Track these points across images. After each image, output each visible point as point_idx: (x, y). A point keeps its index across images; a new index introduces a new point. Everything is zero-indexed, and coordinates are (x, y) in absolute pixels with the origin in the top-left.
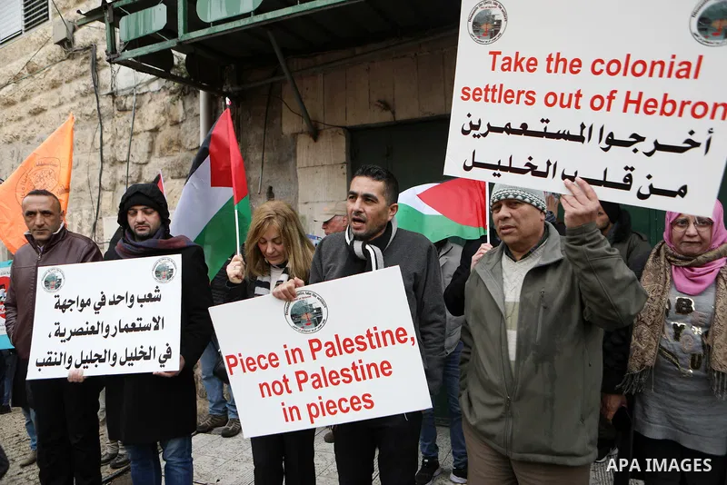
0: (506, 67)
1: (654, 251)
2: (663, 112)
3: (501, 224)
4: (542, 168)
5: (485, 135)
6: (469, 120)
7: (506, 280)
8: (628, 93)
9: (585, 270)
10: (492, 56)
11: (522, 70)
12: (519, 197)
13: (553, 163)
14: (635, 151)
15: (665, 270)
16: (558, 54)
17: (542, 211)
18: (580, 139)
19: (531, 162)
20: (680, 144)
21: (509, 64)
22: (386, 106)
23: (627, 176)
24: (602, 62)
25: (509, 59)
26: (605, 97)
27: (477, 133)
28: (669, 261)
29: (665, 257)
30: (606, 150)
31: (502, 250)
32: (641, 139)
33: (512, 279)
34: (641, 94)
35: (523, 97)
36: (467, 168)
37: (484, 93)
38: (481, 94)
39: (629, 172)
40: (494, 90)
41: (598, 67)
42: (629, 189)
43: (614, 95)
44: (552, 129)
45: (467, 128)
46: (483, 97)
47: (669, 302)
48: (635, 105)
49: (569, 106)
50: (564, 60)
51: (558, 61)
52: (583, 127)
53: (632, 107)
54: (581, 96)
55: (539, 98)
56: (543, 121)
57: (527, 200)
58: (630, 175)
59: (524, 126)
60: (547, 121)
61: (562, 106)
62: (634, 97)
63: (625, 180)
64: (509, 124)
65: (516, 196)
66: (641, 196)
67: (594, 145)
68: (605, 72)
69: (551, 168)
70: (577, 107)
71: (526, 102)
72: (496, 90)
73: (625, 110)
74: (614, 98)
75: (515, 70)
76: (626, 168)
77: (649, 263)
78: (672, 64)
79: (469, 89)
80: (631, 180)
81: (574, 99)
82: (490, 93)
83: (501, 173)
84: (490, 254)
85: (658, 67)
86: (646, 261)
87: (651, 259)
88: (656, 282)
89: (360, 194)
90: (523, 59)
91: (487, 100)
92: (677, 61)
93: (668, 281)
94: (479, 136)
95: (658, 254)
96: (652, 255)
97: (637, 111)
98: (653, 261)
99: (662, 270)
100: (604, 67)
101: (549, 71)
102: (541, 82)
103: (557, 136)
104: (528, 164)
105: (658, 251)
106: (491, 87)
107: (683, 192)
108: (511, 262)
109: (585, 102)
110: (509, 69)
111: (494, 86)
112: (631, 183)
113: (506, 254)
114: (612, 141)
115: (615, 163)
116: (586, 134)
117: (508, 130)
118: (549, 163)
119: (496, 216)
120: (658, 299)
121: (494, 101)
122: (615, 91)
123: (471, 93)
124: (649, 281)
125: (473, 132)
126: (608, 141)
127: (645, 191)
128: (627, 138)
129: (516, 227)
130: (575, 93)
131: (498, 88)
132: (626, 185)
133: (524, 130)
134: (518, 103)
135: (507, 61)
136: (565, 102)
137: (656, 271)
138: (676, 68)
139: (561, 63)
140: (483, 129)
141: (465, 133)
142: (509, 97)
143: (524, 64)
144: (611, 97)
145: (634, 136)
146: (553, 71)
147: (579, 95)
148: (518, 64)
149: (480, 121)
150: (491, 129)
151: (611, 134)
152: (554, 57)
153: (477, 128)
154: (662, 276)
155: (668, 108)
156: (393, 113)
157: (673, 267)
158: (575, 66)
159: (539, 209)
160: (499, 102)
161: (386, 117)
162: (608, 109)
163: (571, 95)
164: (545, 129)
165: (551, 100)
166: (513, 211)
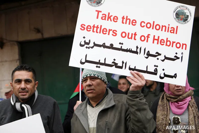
0: (104, 18)
1: (161, 97)
2: (166, 45)
3: (87, 88)
4: (120, 64)
5: (92, 47)
6: (84, 40)
7: (89, 117)
8: (154, 36)
9: (137, 110)
10: (97, 12)
11: (111, 21)
12: (96, 76)
13: (125, 62)
14: (158, 59)
15: (167, 105)
16: (127, 17)
17: (105, 83)
18: (136, 52)
19: (115, 61)
20: (173, 57)
21: (105, 17)
22: (38, 31)
23: (155, 69)
24: (144, 23)
25: (105, 15)
26: (146, 37)
27: (88, 46)
28: (168, 100)
29: (166, 99)
30: (147, 58)
31: (87, 102)
32: (160, 54)
33: (92, 116)
34: (159, 37)
35: (111, 32)
36: (82, 63)
37: (92, 28)
38: (91, 28)
39: (156, 67)
40: (97, 27)
41: (143, 24)
42: (156, 75)
43: (149, 36)
44: (124, 47)
45: (83, 43)
46: (92, 30)
47: (170, 120)
48: (157, 41)
49: (131, 38)
50: (130, 19)
51: (127, 19)
52: (137, 47)
53: (156, 41)
54: (136, 35)
55: (119, 33)
56: (120, 43)
57: (100, 77)
58: (156, 69)
59: (112, 45)
60: (122, 44)
61: (128, 38)
62: (156, 38)
63: (155, 71)
64: (104, 44)
65: (94, 75)
66: (161, 78)
67: (142, 56)
68: (145, 26)
69: (124, 64)
70: (135, 39)
71: (113, 35)
72: (99, 28)
73: (153, 43)
74: (149, 37)
75: (108, 20)
76: (155, 66)
77: (160, 103)
78: (169, 27)
79: (85, 25)
80: (157, 71)
81: (133, 36)
82: (95, 29)
83: (100, 66)
84: (81, 105)
85: (164, 28)
86: (158, 102)
87: (160, 101)
88: (164, 111)
89: (23, 80)
90: (111, 16)
91: (93, 31)
92: (170, 27)
93: (168, 110)
94: (89, 48)
95: (163, 98)
96: (161, 99)
97: (158, 43)
98: (161, 101)
99: (165, 105)
100: (145, 25)
101: (123, 23)
102: (119, 27)
103: (127, 51)
104: (113, 62)
105: (163, 96)
106: (96, 26)
107: (175, 76)
108: (91, 108)
109: (138, 37)
110: (105, 19)
111: (98, 26)
112: (157, 72)
113: (89, 104)
114: (149, 55)
115: (150, 64)
116: (138, 50)
117: (104, 46)
118: (123, 62)
119: (84, 84)
120: (165, 119)
121: (97, 32)
122: (150, 35)
123: (86, 27)
124: (160, 110)
125: (86, 46)
126: (147, 54)
127: (162, 76)
128: (154, 54)
129: (94, 90)
130: (134, 33)
131: (99, 26)
132: (155, 73)
133: (111, 47)
134: (109, 34)
135: (104, 16)
136: (130, 37)
137: (163, 106)
138: (170, 29)
139: (128, 21)
140: (91, 45)
141: (81, 45)
142: (105, 31)
143: (112, 18)
144: (148, 37)
145: (157, 53)
146: (125, 23)
147: (135, 34)
148: (109, 18)
149: (90, 41)
150: (95, 45)
151: (149, 52)
152: (125, 17)
153: (88, 44)
154: (166, 108)
155: (168, 43)
156: (42, 34)
157: (170, 103)
158: (134, 23)
159: (104, 82)
160: (100, 33)
161: (38, 36)
162: (147, 41)
163: (132, 34)
164: (121, 47)
165: (124, 35)
166: (93, 82)
